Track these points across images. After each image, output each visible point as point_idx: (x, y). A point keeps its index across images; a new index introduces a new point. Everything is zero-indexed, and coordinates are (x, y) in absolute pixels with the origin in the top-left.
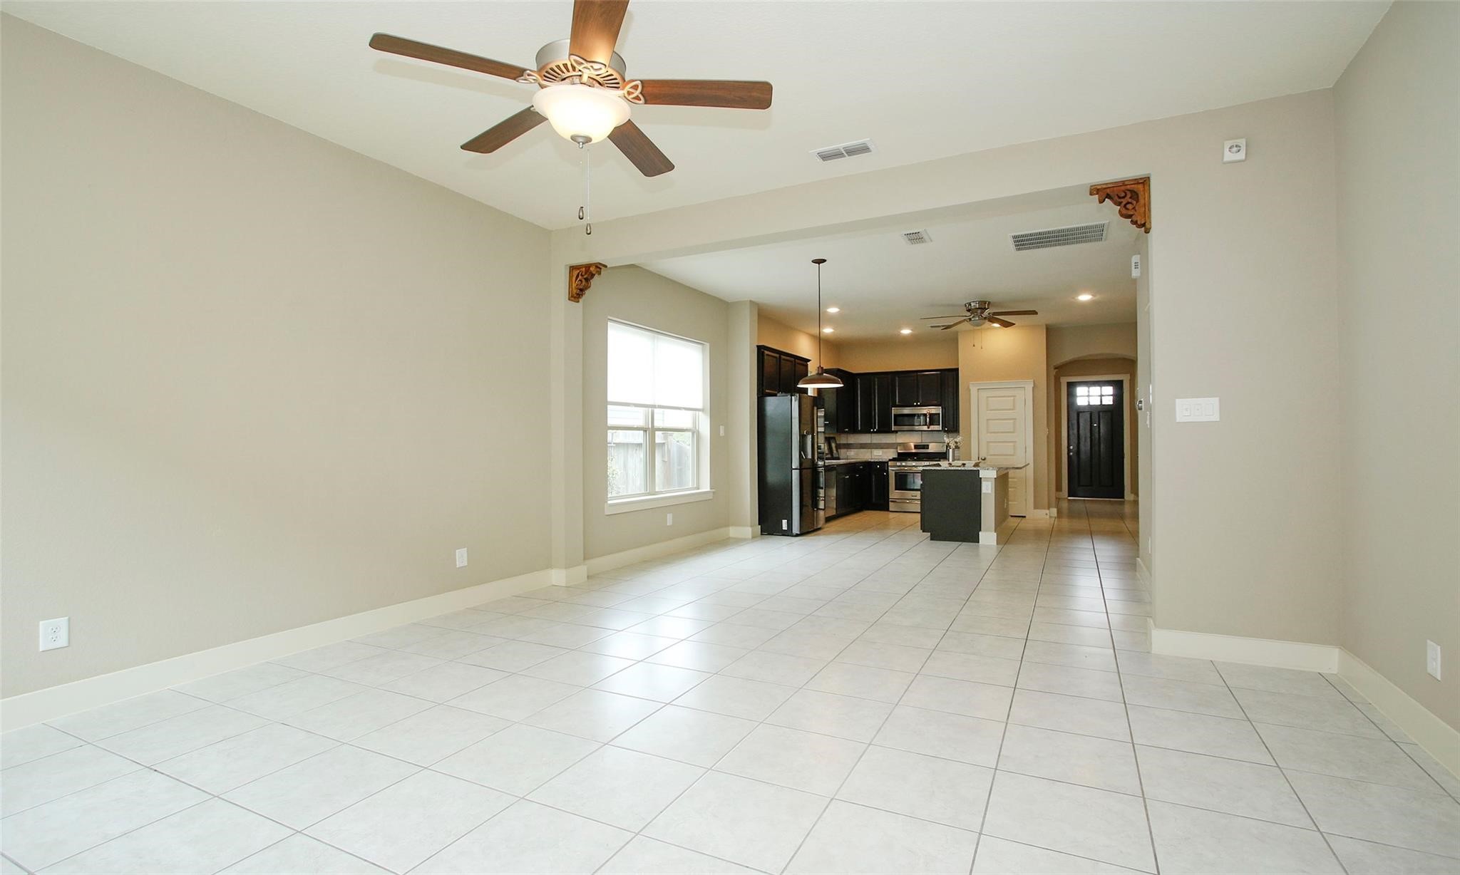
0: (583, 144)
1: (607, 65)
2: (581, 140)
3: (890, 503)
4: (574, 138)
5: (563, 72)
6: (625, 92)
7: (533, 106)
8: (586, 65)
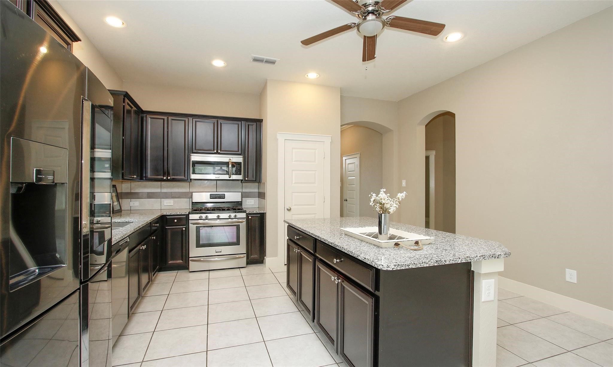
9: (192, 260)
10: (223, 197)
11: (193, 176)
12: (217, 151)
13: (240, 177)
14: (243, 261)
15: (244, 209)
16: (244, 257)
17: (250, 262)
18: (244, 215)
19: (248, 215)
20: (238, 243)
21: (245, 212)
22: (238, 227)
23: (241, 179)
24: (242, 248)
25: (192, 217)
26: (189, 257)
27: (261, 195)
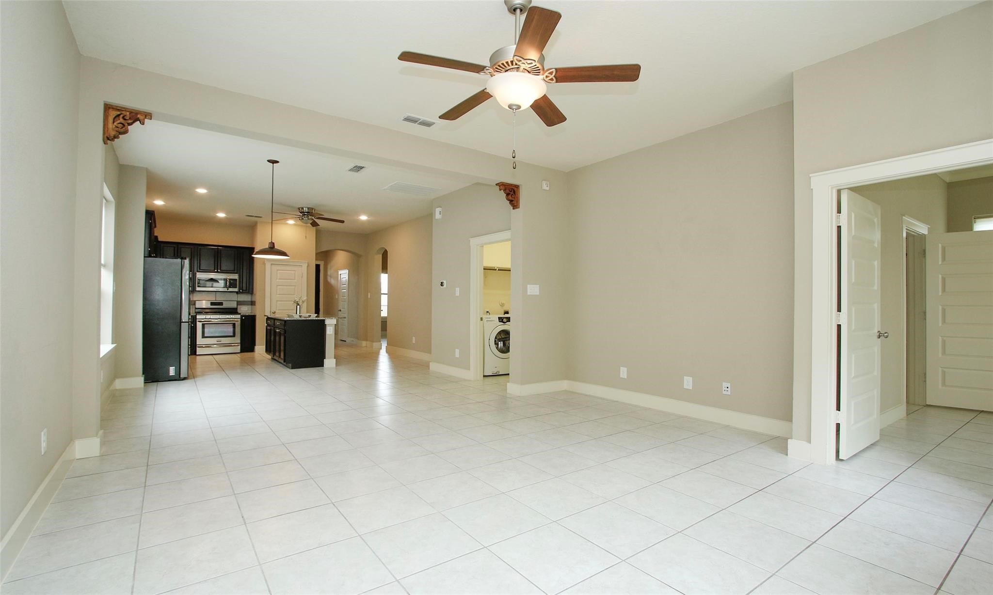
0: (516, 109)
1: (536, 61)
2: (514, 108)
3: (197, 348)
4: (510, 107)
5: (506, 67)
6: (545, 76)
7: (486, 89)
8: (523, 61)
9: (198, 347)
10: (221, 304)
11: (198, 289)
12: (217, 270)
13: (236, 290)
14: (238, 349)
15: (239, 312)
16: (238, 345)
17: (243, 350)
18: (239, 316)
19: (242, 316)
20: (234, 336)
21: (240, 314)
22: (234, 325)
23: (237, 291)
24: (237, 339)
25: (198, 317)
26: (196, 345)
27: (253, 303)
